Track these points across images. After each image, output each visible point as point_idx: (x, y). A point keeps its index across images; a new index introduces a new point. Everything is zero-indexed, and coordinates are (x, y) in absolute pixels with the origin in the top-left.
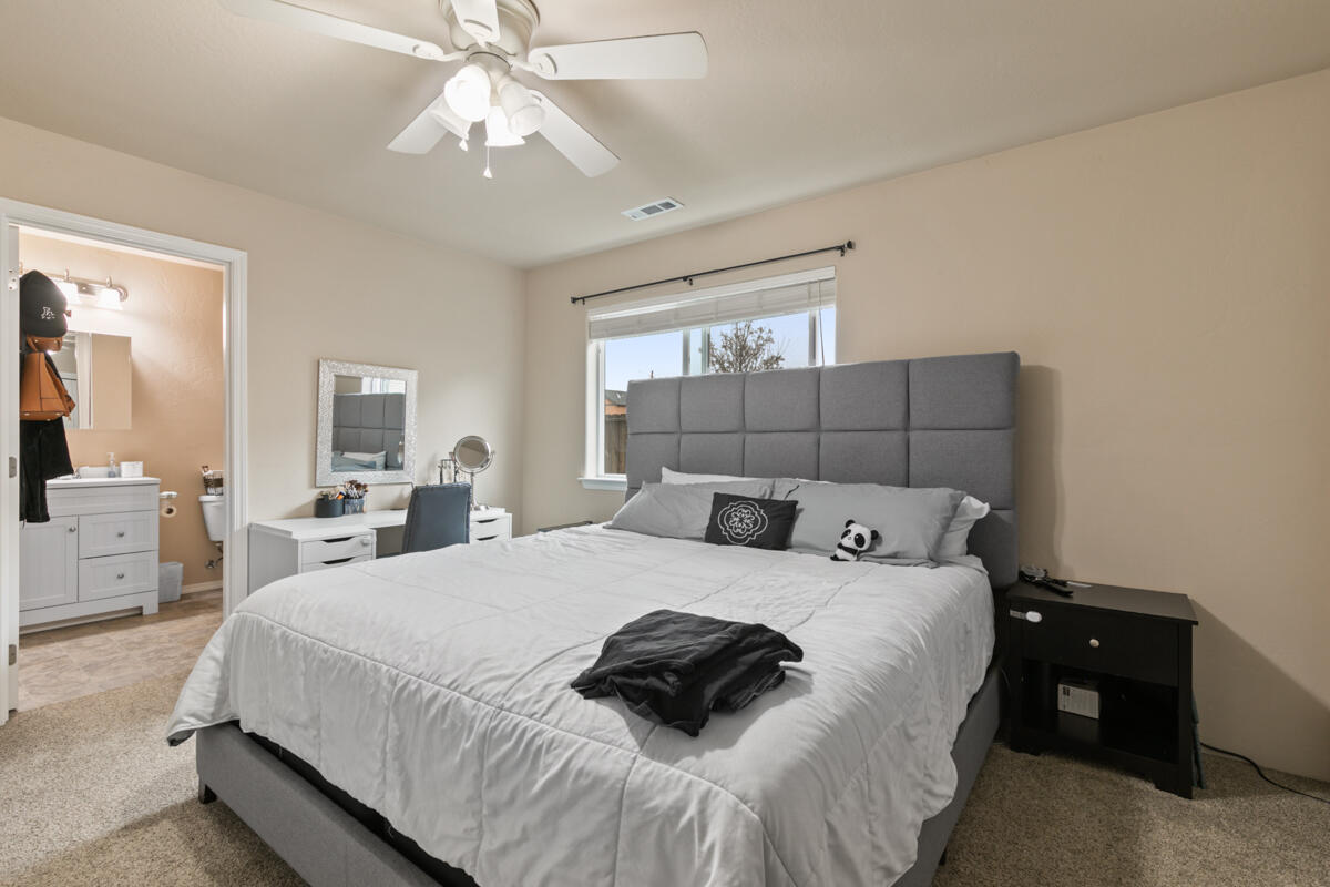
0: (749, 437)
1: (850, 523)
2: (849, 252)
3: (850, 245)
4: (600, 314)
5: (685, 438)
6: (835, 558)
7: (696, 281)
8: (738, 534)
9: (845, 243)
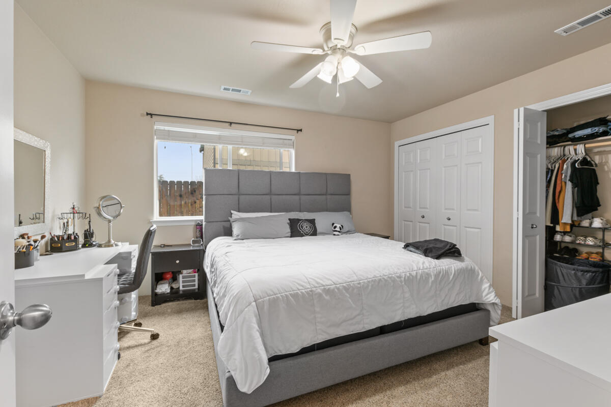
0: (274, 197)
1: (333, 224)
2: (300, 132)
3: (301, 130)
4: (161, 126)
5: (242, 197)
6: (334, 235)
7: (233, 125)
8: (307, 232)
9: (300, 129)
